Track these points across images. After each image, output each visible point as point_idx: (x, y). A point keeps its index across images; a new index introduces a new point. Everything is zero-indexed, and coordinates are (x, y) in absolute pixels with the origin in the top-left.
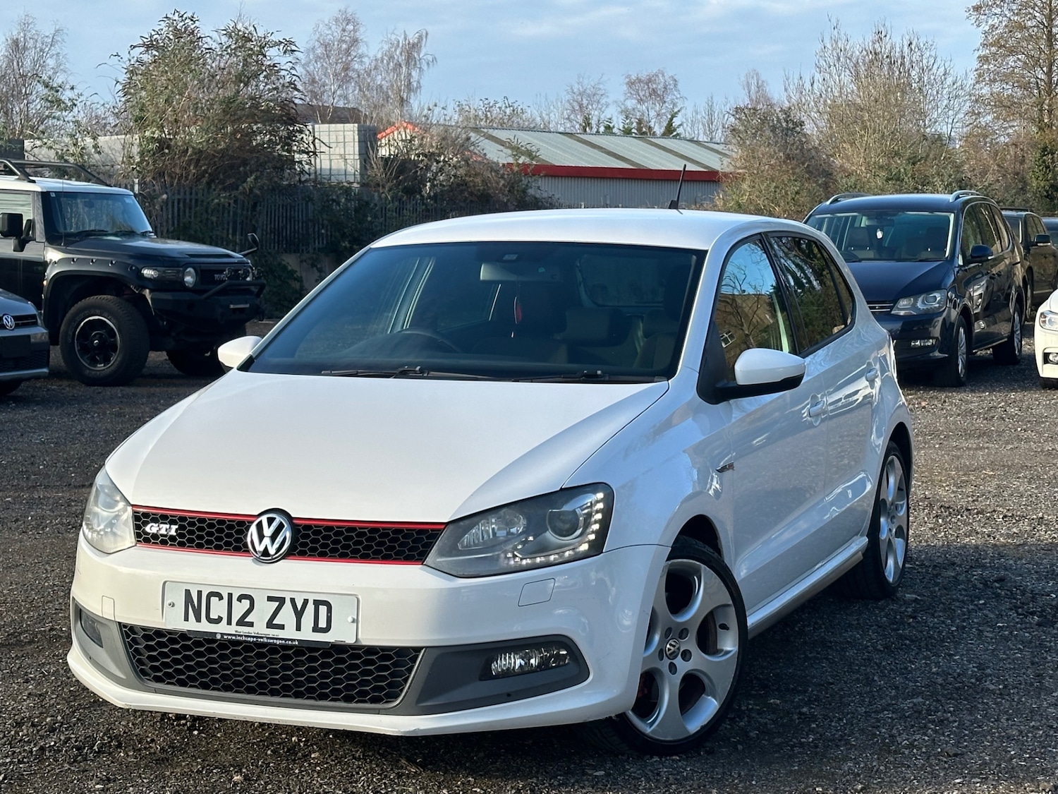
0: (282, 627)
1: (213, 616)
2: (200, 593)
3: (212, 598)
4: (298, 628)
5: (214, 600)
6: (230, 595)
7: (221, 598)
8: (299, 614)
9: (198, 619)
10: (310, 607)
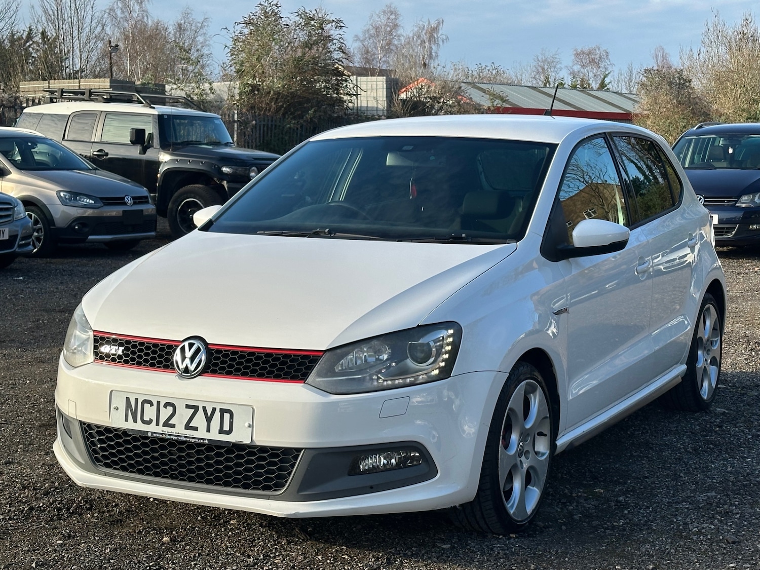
0: (196, 429)
1: (146, 418)
2: (136, 400)
3: (145, 404)
4: (208, 430)
5: (147, 406)
6: (159, 403)
7: (152, 405)
8: (209, 419)
9: (135, 421)
10: (217, 414)
